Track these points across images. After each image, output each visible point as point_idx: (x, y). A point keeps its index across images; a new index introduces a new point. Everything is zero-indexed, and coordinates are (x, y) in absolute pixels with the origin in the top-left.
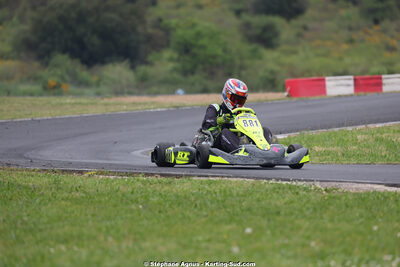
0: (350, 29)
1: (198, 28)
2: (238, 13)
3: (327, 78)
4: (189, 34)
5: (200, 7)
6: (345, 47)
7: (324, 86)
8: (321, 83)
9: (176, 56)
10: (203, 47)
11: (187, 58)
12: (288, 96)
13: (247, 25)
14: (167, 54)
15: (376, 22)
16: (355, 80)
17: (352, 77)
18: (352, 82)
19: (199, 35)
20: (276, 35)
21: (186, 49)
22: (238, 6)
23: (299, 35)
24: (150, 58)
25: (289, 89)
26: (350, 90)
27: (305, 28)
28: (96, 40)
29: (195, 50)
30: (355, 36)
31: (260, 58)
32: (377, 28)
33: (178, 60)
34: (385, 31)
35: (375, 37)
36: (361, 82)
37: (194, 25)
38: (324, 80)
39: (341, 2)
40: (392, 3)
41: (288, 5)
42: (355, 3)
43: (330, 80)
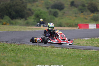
0: (76, 13)
1: (41, 11)
2: (48, 8)
3: (89, 24)
4: (39, 12)
5: (38, 6)
6: (74, 18)
7: (88, 26)
8: (87, 25)
9: (35, 18)
10: (42, 16)
12: (78, 28)
13: (50, 11)
14: (33, 17)
15: (82, 12)
16: (96, 25)
17: (96, 24)
18: (95, 25)
19: (41, 13)
20: (58, 14)
21: (38, 17)
22: (48, 7)
24: (28, 18)
25: (79, 26)
26: (95, 27)
28: (14, 13)
29: (40, 17)
30: (77, 15)
31: (54, 19)
32: (82, 14)
33: (35, 19)
34: (84, 14)
35: (82, 16)
36: (98, 25)
37: (39, 10)
38: (88, 24)
39: (73, 7)
40: (86, 7)
41: (60, 7)
42: (76, 7)
43: (90, 25)
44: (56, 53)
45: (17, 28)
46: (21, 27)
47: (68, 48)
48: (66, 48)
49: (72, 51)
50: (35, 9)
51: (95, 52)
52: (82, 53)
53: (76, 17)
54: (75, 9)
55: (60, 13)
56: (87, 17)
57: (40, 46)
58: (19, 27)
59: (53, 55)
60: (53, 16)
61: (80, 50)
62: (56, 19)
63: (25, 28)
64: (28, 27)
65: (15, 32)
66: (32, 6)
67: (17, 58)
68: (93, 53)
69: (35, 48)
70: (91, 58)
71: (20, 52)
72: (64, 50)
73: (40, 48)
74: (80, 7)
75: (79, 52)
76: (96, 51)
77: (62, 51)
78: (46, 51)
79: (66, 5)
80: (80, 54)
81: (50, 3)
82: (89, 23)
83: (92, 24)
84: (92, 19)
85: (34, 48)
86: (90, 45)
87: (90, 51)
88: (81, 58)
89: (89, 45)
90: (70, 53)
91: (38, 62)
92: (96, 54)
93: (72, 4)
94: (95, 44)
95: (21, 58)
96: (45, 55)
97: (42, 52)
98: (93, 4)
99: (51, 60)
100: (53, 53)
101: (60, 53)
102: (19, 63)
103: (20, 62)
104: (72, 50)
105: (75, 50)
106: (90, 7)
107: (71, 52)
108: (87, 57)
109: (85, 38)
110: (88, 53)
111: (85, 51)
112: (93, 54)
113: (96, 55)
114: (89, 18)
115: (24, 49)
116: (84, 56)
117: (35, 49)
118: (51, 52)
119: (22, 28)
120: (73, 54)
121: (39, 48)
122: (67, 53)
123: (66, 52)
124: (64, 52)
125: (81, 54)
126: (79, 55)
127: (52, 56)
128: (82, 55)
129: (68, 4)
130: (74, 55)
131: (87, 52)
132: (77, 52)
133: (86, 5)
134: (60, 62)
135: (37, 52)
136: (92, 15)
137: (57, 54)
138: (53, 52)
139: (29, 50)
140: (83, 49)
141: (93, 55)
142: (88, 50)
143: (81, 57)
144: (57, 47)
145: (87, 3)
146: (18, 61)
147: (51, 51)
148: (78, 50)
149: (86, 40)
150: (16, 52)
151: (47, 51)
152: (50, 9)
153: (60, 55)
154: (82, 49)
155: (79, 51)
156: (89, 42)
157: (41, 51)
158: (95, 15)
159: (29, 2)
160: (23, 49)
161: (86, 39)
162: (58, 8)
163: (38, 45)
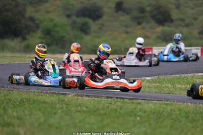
0: (126, 26)
1: (54, 22)
2: (69, 16)
4: (50, 25)
6: (124, 35)
9: (43, 36)
10: (58, 32)
11: (49, 37)
13: (74, 23)
14: (39, 34)
15: (139, 24)
19: (55, 25)
20: (89, 28)
21: (48, 32)
22: (69, 13)
23: (100, 29)
24: (28, 37)
27: (103, 25)
29: (53, 33)
30: (129, 30)
31: (82, 38)
32: (139, 27)
33: (44, 38)
34: (143, 28)
35: (139, 31)
37: (52, 20)
38: (152, 49)
39: (120, 13)
40: (147, 14)
41: (94, 13)
42: (128, 14)
43: (155, 49)
44: (87, 107)
45: (5, 57)
46: (14, 55)
47: (111, 98)
48: (107, 97)
49: (119, 104)
50: (42, 18)
51: (167, 104)
52: (139, 107)
53: (127, 33)
54: (124, 18)
55: (94, 26)
56: (148, 34)
57: (53, 93)
58: (11, 55)
59: (80, 112)
60: (79, 33)
61: (135, 101)
62: (87, 38)
63: (22, 57)
64: (28, 55)
65: (2, 65)
66: (37, 11)
67: (6, 119)
68: (162, 106)
69: (43, 97)
70: (159, 116)
71: (12, 106)
72: (103, 102)
73: (54, 98)
74: (136, 13)
75: (134, 106)
76: (168, 102)
77: (98, 104)
78: (66, 105)
79: (106, 10)
80: (135, 109)
81: (73, 5)
82: (155, 46)
83: (160, 48)
84: (159, 37)
85: (40, 97)
86: (156, 90)
87: (156, 103)
88: (138, 118)
89: (154, 90)
90: (114, 107)
91: (50, 126)
92: (169, 108)
93: (119, 7)
94: (166, 89)
95: (14, 117)
96: (63, 112)
97: (58, 106)
98: (160, 7)
99: (77, 121)
100: (81, 107)
101: (95, 107)
102: (11, 128)
103: (14, 126)
104: (120, 102)
105: (126, 100)
106: (155, 13)
107: (118, 106)
108: (149, 115)
109: (146, 77)
110: (153, 108)
111: (145, 104)
112: (162, 110)
113: (168, 111)
114: (153, 36)
115: (21, 100)
116: (143, 114)
117: (42, 100)
118: (77, 106)
119: (17, 57)
120: (121, 109)
121: (52, 98)
122: (108, 107)
123: (108, 105)
124: (103, 105)
125: (138, 110)
126: (132, 112)
127: (78, 114)
128: (140, 111)
129: (109, 8)
130: (122, 112)
131: (151, 106)
132: (129, 105)
133: (148, 9)
134: (95, 127)
135: (47, 105)
136: (160, 29)
137: (88, 109)
138: (81, 105)
139: (31, 103)
140: (142, 100)
141: (162, 112)
142: (153, 101)
143: (139, 116)
144: (88, 96)
145: (149, 5)
146: (8, 125)
147: (76, 103)
148: (131, 101)
149: (148, 81)
150: (4, 107)
151: (68, 104)
152: (74, 18)
153: (94, 111)
154: (139, 99)
155: (133, 103)
156: (154, 85)
157: (56, 104)
158: (166, 28)
159: (31, 3)
160: (19, 99)
161: (148, 78)
162: (90, 16)
163: (49, 92)
